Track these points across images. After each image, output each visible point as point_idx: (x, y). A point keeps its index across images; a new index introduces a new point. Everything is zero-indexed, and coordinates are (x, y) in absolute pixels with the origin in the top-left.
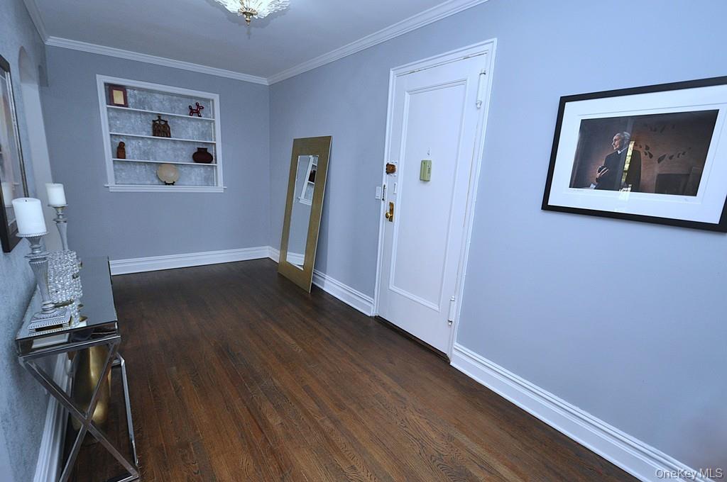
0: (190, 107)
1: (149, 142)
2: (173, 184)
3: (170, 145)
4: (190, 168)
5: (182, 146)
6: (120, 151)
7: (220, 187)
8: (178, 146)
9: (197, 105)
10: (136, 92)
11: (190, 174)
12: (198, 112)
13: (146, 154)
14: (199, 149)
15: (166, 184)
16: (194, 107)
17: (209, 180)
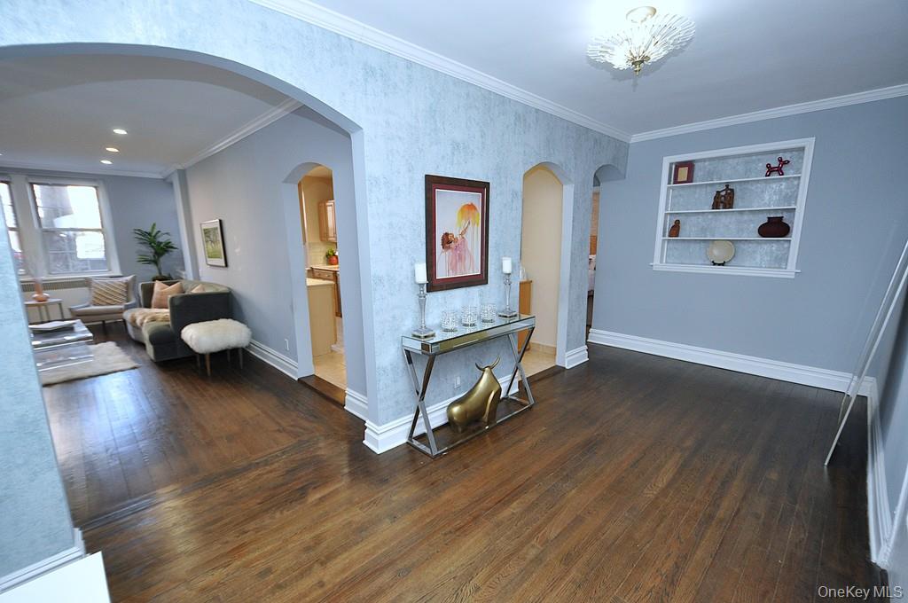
0: (768, 166)
1: (710, 217)
2: (723, 264)
3: (734, 218)
4: (755, 245)
5: (751, 217)
6: (675, 230)
7: (791, 270)
8: (746, 217)
9: (780, 160)
10: (707, 163)
11: (754, 252)
12: (779, 171)
13: (703, 230)
14: (769, 218)
15: (715, 264)
16: (775, 164)
17: (781, 261)
